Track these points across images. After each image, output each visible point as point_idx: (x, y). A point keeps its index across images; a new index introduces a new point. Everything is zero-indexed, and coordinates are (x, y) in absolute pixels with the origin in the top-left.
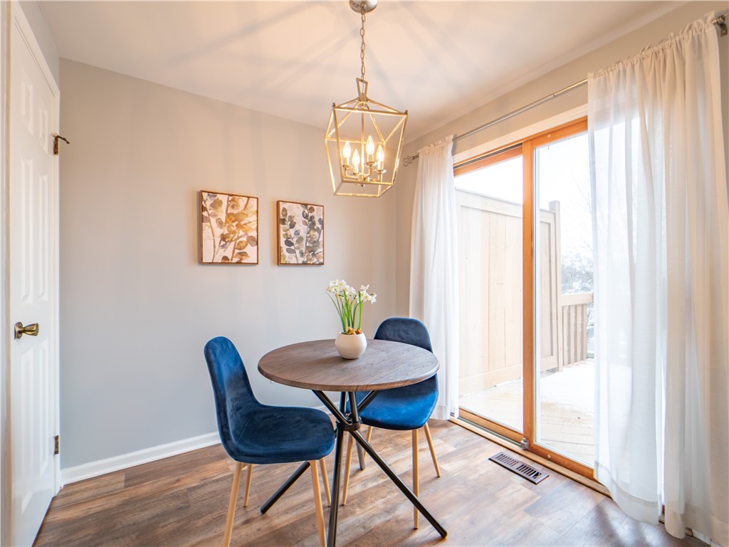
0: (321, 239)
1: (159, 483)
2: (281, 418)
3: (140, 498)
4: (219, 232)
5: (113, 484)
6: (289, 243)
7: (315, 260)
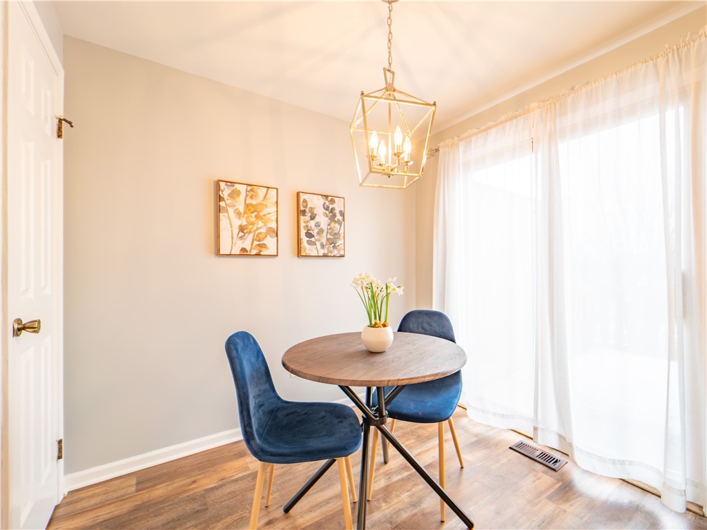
0: (342, 231)
1: (174, 485)
2: (305, 414)
3: (152, 502)
4: (237, 222)
5: (123, 488)
6: (309, 235)
7: (336, 252)
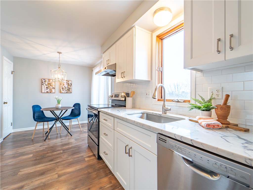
0: (71, 88)
4: (46, 87)
6: (63, 89)
7: (69, 92)
